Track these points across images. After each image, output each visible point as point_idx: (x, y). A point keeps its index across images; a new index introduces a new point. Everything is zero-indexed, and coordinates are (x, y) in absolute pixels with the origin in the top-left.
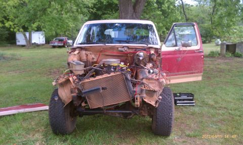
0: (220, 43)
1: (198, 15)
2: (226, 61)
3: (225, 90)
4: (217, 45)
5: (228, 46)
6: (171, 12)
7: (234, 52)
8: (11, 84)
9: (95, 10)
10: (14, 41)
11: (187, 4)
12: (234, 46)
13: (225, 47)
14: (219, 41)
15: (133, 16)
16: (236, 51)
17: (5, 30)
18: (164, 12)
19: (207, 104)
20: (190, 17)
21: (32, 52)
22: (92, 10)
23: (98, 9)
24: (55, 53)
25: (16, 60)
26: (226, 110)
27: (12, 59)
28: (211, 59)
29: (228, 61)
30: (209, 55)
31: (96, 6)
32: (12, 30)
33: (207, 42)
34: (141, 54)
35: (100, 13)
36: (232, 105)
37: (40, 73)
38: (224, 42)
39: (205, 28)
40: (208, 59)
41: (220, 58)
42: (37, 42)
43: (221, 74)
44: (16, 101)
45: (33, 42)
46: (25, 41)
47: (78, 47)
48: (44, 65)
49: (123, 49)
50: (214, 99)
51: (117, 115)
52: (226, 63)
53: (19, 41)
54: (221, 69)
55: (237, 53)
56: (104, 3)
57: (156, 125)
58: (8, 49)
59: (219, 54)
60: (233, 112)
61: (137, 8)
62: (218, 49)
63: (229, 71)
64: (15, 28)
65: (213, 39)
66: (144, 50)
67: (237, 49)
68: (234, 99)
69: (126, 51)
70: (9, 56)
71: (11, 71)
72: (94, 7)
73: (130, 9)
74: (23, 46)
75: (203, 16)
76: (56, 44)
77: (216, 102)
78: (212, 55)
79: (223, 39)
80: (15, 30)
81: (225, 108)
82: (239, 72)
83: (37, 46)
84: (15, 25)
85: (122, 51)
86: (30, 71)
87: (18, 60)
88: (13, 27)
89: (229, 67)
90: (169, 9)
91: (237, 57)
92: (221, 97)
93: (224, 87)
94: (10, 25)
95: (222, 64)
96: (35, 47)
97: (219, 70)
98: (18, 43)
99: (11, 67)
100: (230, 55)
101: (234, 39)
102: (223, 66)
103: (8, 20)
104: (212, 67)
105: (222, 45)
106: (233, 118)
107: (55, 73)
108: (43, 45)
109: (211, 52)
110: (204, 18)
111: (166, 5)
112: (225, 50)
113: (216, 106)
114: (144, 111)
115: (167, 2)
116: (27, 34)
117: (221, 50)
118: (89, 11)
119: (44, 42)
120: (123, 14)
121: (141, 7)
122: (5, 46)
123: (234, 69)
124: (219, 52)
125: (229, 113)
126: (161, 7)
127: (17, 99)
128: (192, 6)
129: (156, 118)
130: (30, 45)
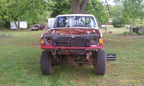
0: (129, 27)
1: (116, 11)
2: (133, 37)
3: (132, 52)
4: (128, 28)
5: (134, 29)
6: (101, 9)
7: (137, 32)
8: (12, 51)
9: (56, 8)
10: (8, 27)
11: (109, 5)
12: (138, 29)
13: (132, 29)
14: (129, 26)
15: (80, 12)
16: (139, 32)
17: (3, 20)
18: (96, 9)
19: (123, 60)
20: (112, 12)
21: (20, 33)
22: (54, 8)
23: (58, 8)
24: (34, 34)
25: (12, 37)
26: (133, 63)
27: (10, 37)
28: (124, 36)
29: (134, 37)
30: (123, 34)
31: (57, 6)
32: (8, 20)
33: (122, 27)
34: (89, 32)
35: (59, 10)
36: (137, 60)
37: (27, 45)
38: (132, 26)
39: (120, 18)
40: (123, 36)
41: (129, 36)
42: (22, 27)
43: (130, 44)
44: (18, 59)
45: (20, 27)
46: (15, 26)
47: (54, 29)
48: (29, 40)
49: (78, 30)
50: (127, 57)
51: (76, 65)
52: (133, 39)
53: (12, 27)
54: (130, 41)
55: (139, 33)
56: (62, 5)
57: (97, 69)
58: (6, 32)
59: (129, 34)
60: (137, 64)
61: (82, 7)
62: (128, 31)
63: (135, 43)
64: (10, 19)
65: (125, 25)
66: (90, 30)
67: (139, 31)
68: (138, 57)
69: (80, 31)
70: (7, 35)
71: (10, 44)
72: (56, 7)
73: (78, 8)
74: (15, 30)
75: (119, 12)
76: (34, 28)
77: (128, 59)
78: (125, 34)
79: (131, 25)
80: (10, 21)
81: (133, 62)
82: (140, 43)
83: (23, 29)
84: (10, 18)
85: (78, 31)
86: (21, 43)
87: (13, 37)
88: (8, 19)
89: (135, 40)
90: (99, 8)
91: (139, 35)
92: (130, 56)
93: (132, 51)
94: (7, 18)
95: (130, 39)
96: (21, 30)
97: (129, 42)
98: (11, 28)
99: (9, 41)
100: (135, 33)
101: (138, 25)
102: (131, 40)
103: (6, 15)
104: (125, 40)
105: (131, 28)
106: (137, 66)
107: (36, 44)
108: (26, 29)
109: (124, 32)
110: (119, 13)
111: (98, 5)
112: (132, 31)
113: (128, 61)
114: (90, 62)
115: (98, 4)
116: (17, 23)
117: (130, 31)
118: (53, 9)
119: (27, 27)
120: (74, 11)
121: (84, 7)
122: (4, 30)
123: (138, 42)
124: (129, 32)
125: (135, 64)
126: (95, 7)
127: (18, 58)
128: (112, 6)
129: (97, 66)
130: (19, 29)
